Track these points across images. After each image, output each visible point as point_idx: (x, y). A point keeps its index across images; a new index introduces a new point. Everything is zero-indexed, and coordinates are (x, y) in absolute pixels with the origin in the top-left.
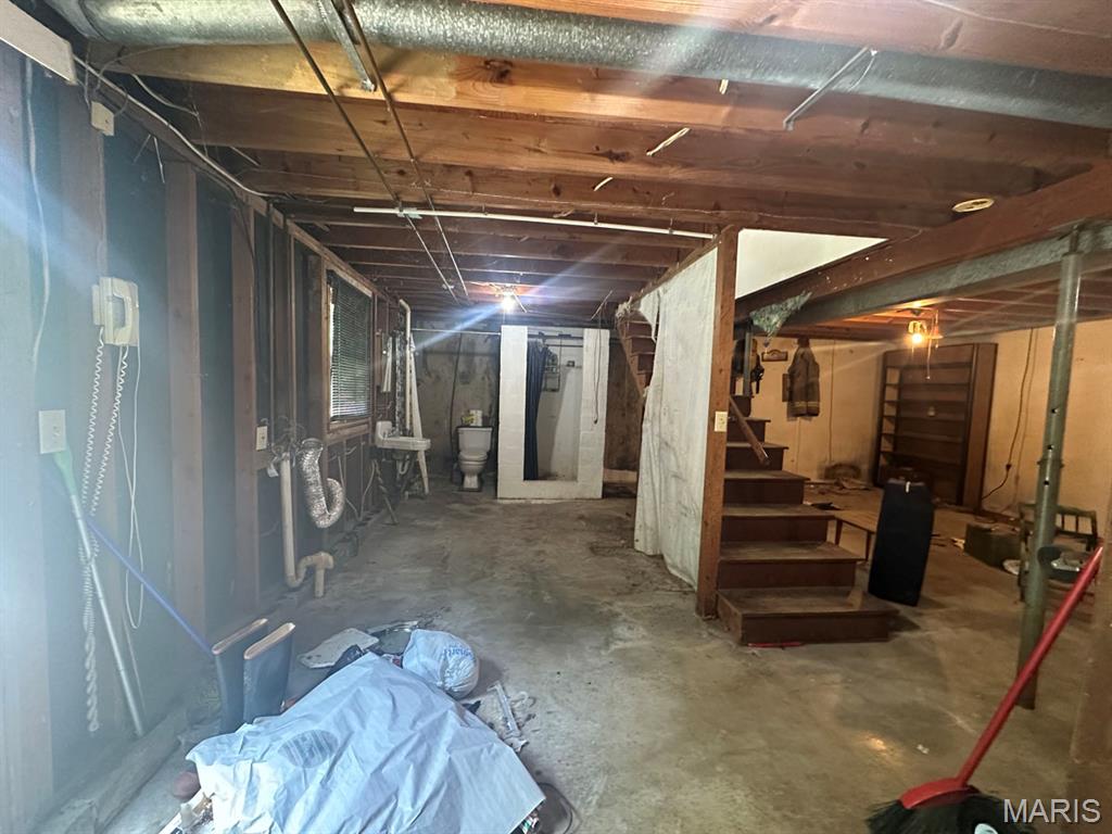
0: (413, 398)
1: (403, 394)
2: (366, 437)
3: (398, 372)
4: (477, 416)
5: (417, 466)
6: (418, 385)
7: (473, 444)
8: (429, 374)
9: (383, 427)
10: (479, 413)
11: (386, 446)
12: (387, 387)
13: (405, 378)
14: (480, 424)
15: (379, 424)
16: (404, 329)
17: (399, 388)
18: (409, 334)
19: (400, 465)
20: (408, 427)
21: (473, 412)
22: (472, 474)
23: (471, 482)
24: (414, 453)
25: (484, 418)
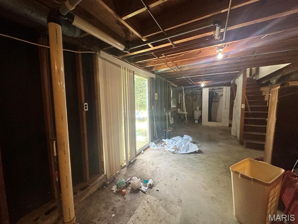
0: (184, 104)
1: (182, 104)
2: (176, 111)
3: (181, 100)
4: (198, 108)
5: (185, 118)
6: (185, 102)
7: (197, 114)
8: (187, 99)
9: (179, 110)
10: (198, 107)
11: (179, 113)
12: (179, 102)
13: (183, 101)
14: (199, 110)
15: (178, 109)
16: (183, 91)
17: (182, 103)
18: (183, 92)
19: (182, 117)
20: (183, 110)
21: (197, 107)
22: (196, 120)
23: (196, 122)
24: (184, 115)
25: (199, 108)
